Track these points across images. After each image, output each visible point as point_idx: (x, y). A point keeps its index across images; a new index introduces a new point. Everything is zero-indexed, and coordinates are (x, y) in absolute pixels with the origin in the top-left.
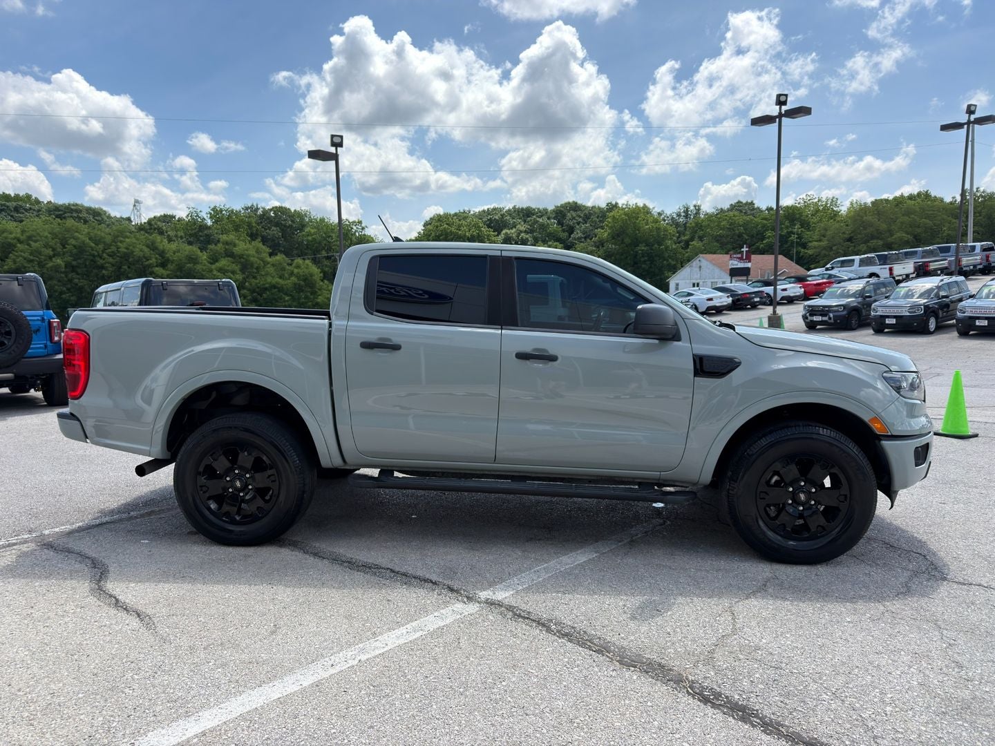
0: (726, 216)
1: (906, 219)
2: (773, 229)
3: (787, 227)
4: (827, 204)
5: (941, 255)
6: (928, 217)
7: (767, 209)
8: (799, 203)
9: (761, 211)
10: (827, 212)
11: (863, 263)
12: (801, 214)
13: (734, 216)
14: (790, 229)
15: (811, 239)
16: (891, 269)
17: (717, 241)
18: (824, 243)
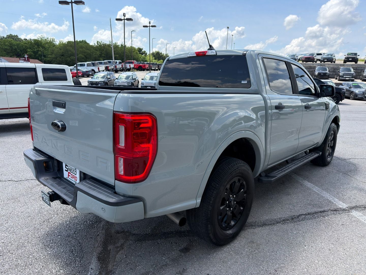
0: (7, 40)
1: (81, 49)
2: (30, 48)
3: (36, 48)
4: (51, 40)
5: (109, 64)
6: (88, 49)
7: (24, 39)
8: (39, 39)
9: (22, 40)
10: (51, 44)
11: (88, 65)
12: (41, 43)
13: (11, 41)
14: (38, 49)
15: (47, 54)
16: (98, 68)
17: (5, 51)
18: (53, 56)
